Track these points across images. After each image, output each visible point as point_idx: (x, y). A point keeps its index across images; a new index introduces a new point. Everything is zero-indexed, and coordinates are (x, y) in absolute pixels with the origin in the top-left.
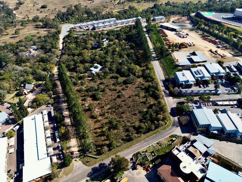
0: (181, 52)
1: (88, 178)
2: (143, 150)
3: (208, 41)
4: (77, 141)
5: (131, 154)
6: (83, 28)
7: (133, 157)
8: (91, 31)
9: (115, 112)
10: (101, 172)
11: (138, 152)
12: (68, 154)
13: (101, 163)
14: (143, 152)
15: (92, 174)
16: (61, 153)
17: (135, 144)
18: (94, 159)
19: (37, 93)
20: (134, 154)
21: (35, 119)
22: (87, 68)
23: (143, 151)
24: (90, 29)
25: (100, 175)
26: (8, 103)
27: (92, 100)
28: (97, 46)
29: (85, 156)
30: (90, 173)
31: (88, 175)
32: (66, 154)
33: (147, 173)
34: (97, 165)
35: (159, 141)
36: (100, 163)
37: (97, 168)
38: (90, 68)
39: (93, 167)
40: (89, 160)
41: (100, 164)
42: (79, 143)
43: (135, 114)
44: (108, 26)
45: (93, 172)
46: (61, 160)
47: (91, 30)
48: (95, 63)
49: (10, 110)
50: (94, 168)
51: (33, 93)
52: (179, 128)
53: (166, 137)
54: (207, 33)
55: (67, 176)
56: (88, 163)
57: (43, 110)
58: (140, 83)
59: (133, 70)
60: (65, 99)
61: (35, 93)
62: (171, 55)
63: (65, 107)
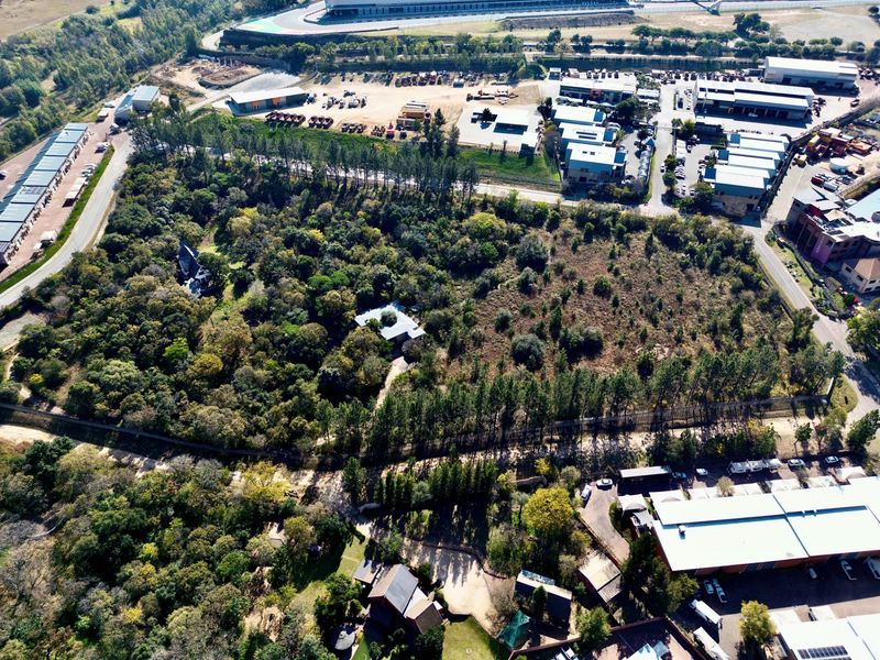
2: (806, 294)
9: (671, 314)
10: (871, 379)
11: (813, 303)
12: (823, 443)
14: (814, 295)
16: (816, 464)
19: (445, 563)
20: (820, 311)
21: (679, 525)
23: (810, 295)
27: (591, 358)
29: (830, 404)
32: (823, 448)
34: (854, 384)
35: (781, 263)
37: (860, 385)
38: (380, 336)
40: (842, 399)
41: (850, 378)
42: (783, 412)
45: (873, 394)
46: (844, 462)
48: (354, 316)
50: (860, 390)
51: (439, 582)
52: (744, 226)
53: (773, 252)
54: (372, 71)
56: (849, 398)
57: (601, 519)
58: (555, 238)
59: (493, 231)
60: (551, 441)
61: (443, 572)
62: (463, 147)
63: (603, 442)
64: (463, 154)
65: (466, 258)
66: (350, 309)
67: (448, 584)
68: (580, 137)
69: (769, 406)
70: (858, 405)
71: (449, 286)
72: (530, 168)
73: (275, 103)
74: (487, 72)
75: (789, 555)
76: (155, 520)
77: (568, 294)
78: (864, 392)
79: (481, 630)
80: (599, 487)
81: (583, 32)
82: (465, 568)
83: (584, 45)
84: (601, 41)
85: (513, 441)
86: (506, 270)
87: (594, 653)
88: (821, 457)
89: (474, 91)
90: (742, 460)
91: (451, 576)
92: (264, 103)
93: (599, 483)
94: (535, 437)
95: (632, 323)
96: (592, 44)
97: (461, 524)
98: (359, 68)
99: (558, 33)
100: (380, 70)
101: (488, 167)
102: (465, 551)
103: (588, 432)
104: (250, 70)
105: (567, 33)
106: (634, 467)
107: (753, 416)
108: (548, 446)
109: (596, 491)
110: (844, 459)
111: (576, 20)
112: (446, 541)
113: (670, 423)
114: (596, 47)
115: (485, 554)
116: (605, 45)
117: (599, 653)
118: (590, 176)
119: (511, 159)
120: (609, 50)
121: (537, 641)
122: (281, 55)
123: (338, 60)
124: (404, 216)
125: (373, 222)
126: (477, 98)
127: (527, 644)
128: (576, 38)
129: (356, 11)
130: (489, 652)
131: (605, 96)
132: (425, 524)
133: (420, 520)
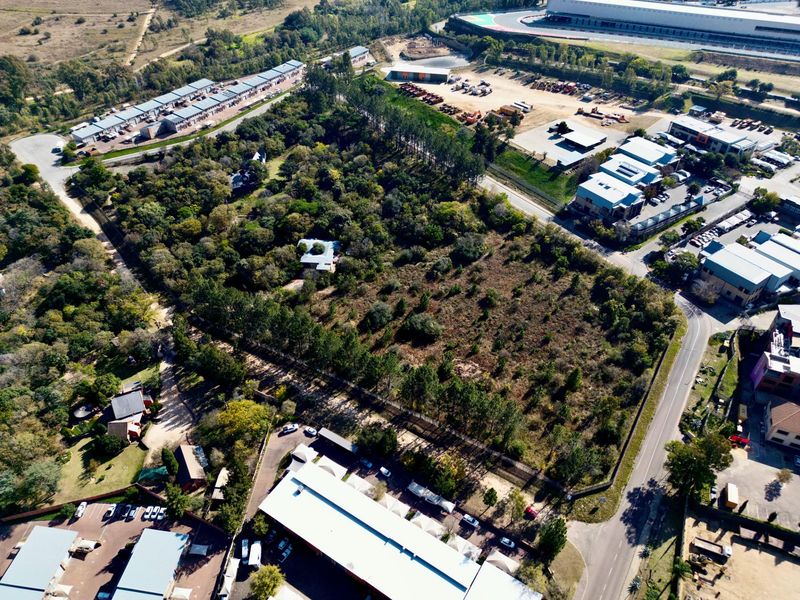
0: (524, 134)
1: (640, 548)
2: (688, 404)
3: (548, 90)
4: (503, 477)
5: (671, 430)
6: (113, 138)
7: (683, 433)
8: (158, 140)
9: (521, 349)
10: (652, 513)
11: (683, 415)
12: (516, 525)
13: (629, 493)
14: (695, 409)
15: (638, 533)
16: (490, 535)
17: (658, 402)
18: (603, 494)
19: (175, 413)
20: (680, 425)
21: (305, 486)
22: (289, 261)
23: (690, 407)
24: (152, 135)
25: (657, 522)
26: (90, 501)
27: (414, 346)
28: (241, 183)
29: (571, 503)
30: (629, 532)
31: (630, 542)
32: (511, 528)
33: (748, 450)
34: (625, 505)
35: (699, 364)
36: (625, 494)
37: (630, 510)
38: (299, 258)
39: (619, 513)
40: (592, 506)
41: (628, 497)
42: (517, 479)
43: (579, 331)
44: (213, 110)
45: (634, 526)
46: (517, 553)
47: (157, 136)
48: (300, 238)
49: (129, 519)
50: (624, 514)
51: (159, 420)
52: (705, 315)
53: (704, 350)
54: (526, 71)
55: (582, 579)
56: (599, 512)
57: (280, 451)
58: (504, 246)
59: (452, 218)
60: (317, 384)
61: (168, 417)
62: (511, 148)
63: (350, 406)
64: (507, 154)
65: (412, 231)
66: (300, 231)
67: (161, 425)
68: (618, 171)
69: (508, 466)
70: (603, 524)
71: (382, 247)
72: (551, 184)
73: (421, 77)
74: (630, 95)
75: (351, 565)
76: (88, 296)
77: (457, 292)
78: (627, 518)
79: (143, 461)
80: (305, 432)
81: (764, 78)
82: (181, 424)
83: (761, 92)
84: (782, 91)
85: (296, 369)
86: (440, 256)
87: (176, 523)
88: (501, 533)
89: (588, 107)
90: (423, 484)
91: (169, 422)
92: (412, 76)
93: (307, 428)
94: (311, 375)
95: (477, 338)
96: (769, 93)
97: (208, 397)
98: (516, 66)
99: (733, 74)
100: (534, 72)
101: (517, 171)
102: (193, 415)
103: (348, 393)
104: (444, 51)
105: (743, 75)
106: (345, 436)
107: (484, 464)
108: (313, 386)
109: (300, 431)
110: (521, 551)
111: (786, 67)
112: (190, 402)
113: (410, 424)
114: (775, 98)
115: (197, 423)
116: (789, 97)
117: (178, 525)
118: (593, 208)
119: (541, 170)
120: (789, 104)
121: (158, 491)
122: (472, 43)
123: (504, 56)
124: (405, 183)
125: (381, 181)
126: (586, 115)
127: (151, 488)
128: (753, 83)
129: (570, 19)
131: (713, 145)
132: (192, 384)
133: (193, 380)
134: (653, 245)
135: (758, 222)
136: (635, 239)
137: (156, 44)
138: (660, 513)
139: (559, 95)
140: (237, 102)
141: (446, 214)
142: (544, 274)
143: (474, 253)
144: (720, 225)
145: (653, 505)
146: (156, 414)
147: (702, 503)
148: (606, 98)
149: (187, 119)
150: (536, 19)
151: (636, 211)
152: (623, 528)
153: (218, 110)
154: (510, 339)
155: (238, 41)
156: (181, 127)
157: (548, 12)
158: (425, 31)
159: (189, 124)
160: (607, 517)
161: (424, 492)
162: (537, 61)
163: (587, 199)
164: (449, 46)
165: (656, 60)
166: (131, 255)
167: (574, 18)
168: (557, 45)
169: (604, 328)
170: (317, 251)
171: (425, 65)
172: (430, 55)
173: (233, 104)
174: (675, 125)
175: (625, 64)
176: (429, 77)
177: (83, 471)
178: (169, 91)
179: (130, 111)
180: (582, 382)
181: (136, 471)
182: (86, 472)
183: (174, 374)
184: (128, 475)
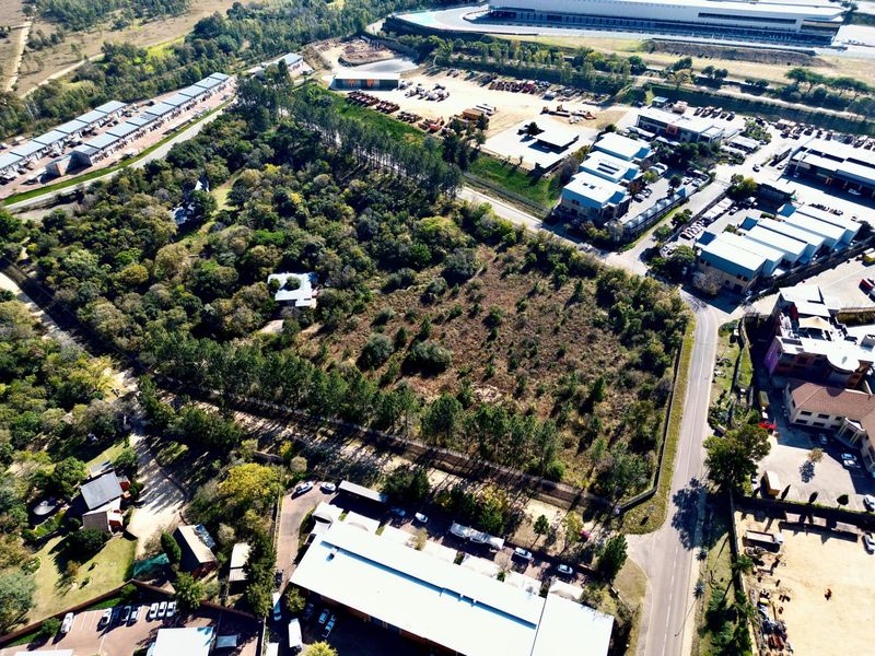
0: (494, 138)
1: (697, 550)
2: (712, 398)
3: (508, 90)
4: (546, 501)
5: (702, 426)
6: (12, 179)
7: (713, 428)
8: (70, 177)
9: (537, 365)
10: (700, 513)
11: (710, 410)
12: (570, 549)
13: (674, 496)
14: (719, 402)
15: (691, 535)
16: (546, 565)
17: (683, 400)
18: (649, 501)
19: (160, 492)
20: (709, 421)
21: (337, 548)
22: (262, 301)
23: (715, 401)
24: (62, 171)
25: (707, 521)
26: (76, 611)
27: (424, 377)
28: (185, 218)
29: (620, 516)
30: (682, 537)
31: (685, 546)
32: (566, 554)
33: (776, 436)
34: (673, 510)
35: (714, 357)
36: (671, 499)
37: (679, 513)
38: (273, 296)
39: (669, 520)
40: (641, 516)
41: (674, 501)
42: (561, 502)
43: (592, 339)
44: (132, 136)
45: (686, 529)
46: (576, 578)
47: (67, 172)
48: (269, 274)
49: (131, 623)
50: (675, 519)
51: (142, 503)
52: (710, 306)
53: (716, 342)
54: (481, 71)
55: (646, 593)
56: (650, 521)
57: (297, 515)
58: (497, 259)
59: (437, 235)
60: (323, 434)
61: (153, 497)
62: (484, 154)
63: (367, 453)
64: (481, 161)
65: (397, 253)
66: (268, 266)
67: (146, 508)
68: (599, 169)
69: (550, 490)
70: (656, 533)
71: (366, 273)
72: (532, 188)
73: (369, 84)
74: (590, 90)
76: (21, 370)
77: (459, 313)
78: (677, 523)
79: (134, 553)
80: (322, 489)
81: (719, 64)
82: (171, 502)
83: (717, 79)
84: (736, 76)
85: (295, 421)
86: (430, 277)
87: (190, 617)
88: (556, 561)
89: (552, 105)
91: (155, 502)
92: (359, 83)
93: (324, 484)
94: (314, 425)
95: (491, 359)
96: (725, 79)
97: (198, 468)
98: (469, 66)
99: (688, 62)
100: (489, 71)
101: (494, 178)
102: (182, 490)
103: (361, 439)
104: (387, 54)
105: (699, 63)
106: (368, 486)
107: (524, 491)
108: (319, 436)
109: (316, 489)
110: (581, 576)
111: (734, 52)
112: (176, 476)
113: (437, 462)
114: (731, 83)
115: (191, 499)
116: (743, 82)
117: (194, 618)
118: (581, 209)
119: (519, 175)
120: (744, 89)
121: (161, 583)
122: (417, 44)
123: (455, 57)
124: (377, 201)
125: (349, 201)
126: (552, 113)
127: (151, 582)
128: (709, 70)
129: (515, 14)
130: (124, 572)
131: (683, 135)
132: (175, 455)
133: (174, 451)
134: (646, 242)
135: (740, 209)
136: (629, 237)
137: (41, 64)
138: (708, 512)
139: (520, 95)
140: (159, 125)
141: (431, 231)
142: (544, 283)
143: (468, 270)
144: (706, 215)
145: (700, 505)
146: (138, 496)
147: (746, 495)
148: (568, 95)
149: (103, 149)
150: (479, 15)
151: (624, 209)
152: (676, 534)
153: (138, 136)
154: (525, 356)
155: (142, 54)
156: (97, 159)
157: (491, 7)
158: (360, 33)
159: (105, 155)
160: (658, 525)
161: (469, 532)
162: (491, 60)
163: (574, 201)
164: (392, 49)
165: (611, 52)
166: (64, 315)
167: (519, 13)
168: (509, 42)
169: (616, 332)
170: (292, 286)
171: (370, 70)
172: (373, 59)
173: (155, 127)
174: (642, 118)
175: (580, 58)
176: (378, 83)
177: (60, 576)
178: (72, 118)
179: (27, 146)
180: (606, 391)
181: (126, 566)
182: (65, 577)
183: (148, 447)
184: (118, 572)
